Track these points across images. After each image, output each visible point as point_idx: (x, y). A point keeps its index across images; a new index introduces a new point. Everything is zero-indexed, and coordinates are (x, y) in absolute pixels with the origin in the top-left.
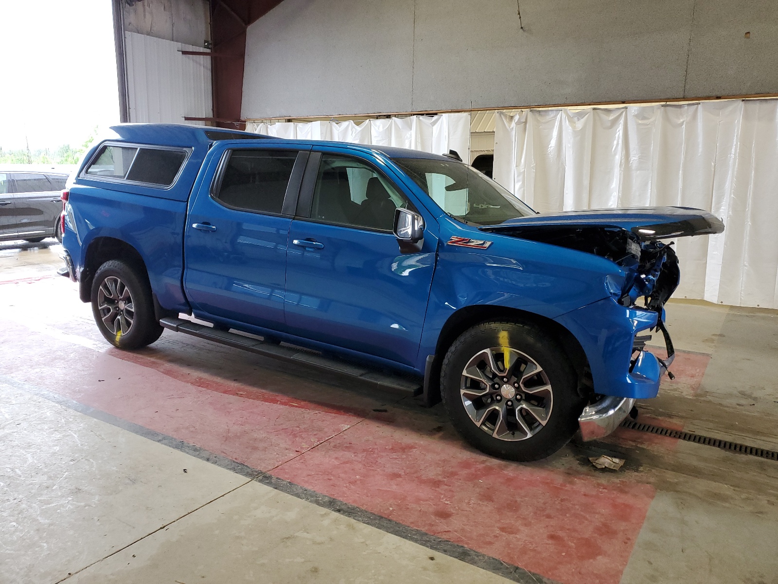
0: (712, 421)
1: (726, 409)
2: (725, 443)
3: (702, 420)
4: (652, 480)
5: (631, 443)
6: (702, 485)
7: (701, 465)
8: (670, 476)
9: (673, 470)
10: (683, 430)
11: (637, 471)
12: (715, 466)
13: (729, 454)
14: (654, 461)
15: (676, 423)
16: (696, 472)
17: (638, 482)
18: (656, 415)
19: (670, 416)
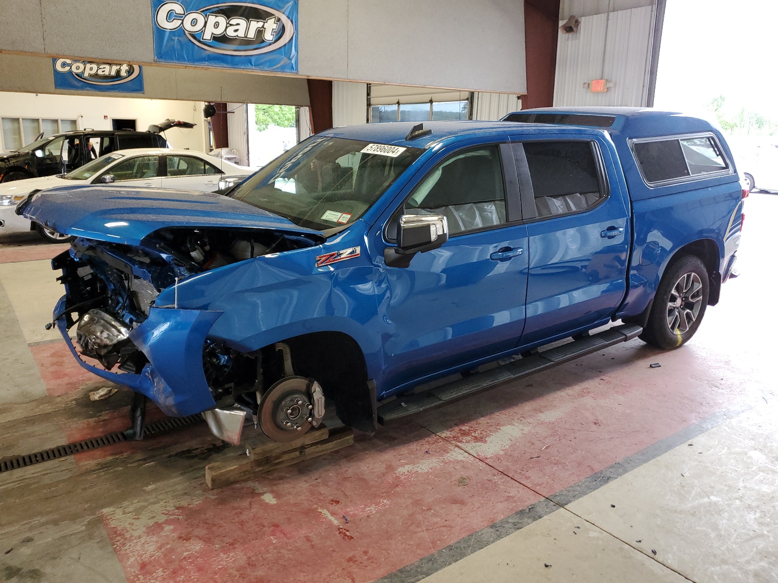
0: (50, 486)
1: (44, 519)
2: (19, 466)
3: (64, 481)
4: (59, 399)
5: (106, 418)
6: (18, 414)
7: (30, 429)
8: (48, 408)
9: (49, 413)
10: (72, 456)
11: (75, 400)
12: (17, 434)
13: (10, 454)
14: (70, 413)
15: (89, 461)
16: (30, 421)
17: (66, 394)
18: (117, 459)
19: (103, 467)
